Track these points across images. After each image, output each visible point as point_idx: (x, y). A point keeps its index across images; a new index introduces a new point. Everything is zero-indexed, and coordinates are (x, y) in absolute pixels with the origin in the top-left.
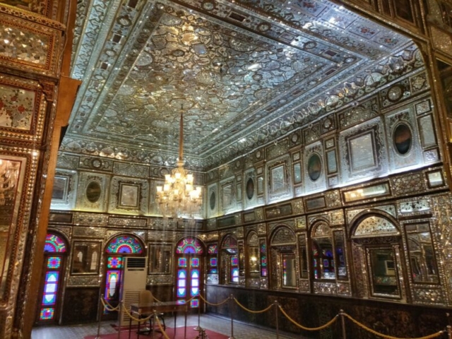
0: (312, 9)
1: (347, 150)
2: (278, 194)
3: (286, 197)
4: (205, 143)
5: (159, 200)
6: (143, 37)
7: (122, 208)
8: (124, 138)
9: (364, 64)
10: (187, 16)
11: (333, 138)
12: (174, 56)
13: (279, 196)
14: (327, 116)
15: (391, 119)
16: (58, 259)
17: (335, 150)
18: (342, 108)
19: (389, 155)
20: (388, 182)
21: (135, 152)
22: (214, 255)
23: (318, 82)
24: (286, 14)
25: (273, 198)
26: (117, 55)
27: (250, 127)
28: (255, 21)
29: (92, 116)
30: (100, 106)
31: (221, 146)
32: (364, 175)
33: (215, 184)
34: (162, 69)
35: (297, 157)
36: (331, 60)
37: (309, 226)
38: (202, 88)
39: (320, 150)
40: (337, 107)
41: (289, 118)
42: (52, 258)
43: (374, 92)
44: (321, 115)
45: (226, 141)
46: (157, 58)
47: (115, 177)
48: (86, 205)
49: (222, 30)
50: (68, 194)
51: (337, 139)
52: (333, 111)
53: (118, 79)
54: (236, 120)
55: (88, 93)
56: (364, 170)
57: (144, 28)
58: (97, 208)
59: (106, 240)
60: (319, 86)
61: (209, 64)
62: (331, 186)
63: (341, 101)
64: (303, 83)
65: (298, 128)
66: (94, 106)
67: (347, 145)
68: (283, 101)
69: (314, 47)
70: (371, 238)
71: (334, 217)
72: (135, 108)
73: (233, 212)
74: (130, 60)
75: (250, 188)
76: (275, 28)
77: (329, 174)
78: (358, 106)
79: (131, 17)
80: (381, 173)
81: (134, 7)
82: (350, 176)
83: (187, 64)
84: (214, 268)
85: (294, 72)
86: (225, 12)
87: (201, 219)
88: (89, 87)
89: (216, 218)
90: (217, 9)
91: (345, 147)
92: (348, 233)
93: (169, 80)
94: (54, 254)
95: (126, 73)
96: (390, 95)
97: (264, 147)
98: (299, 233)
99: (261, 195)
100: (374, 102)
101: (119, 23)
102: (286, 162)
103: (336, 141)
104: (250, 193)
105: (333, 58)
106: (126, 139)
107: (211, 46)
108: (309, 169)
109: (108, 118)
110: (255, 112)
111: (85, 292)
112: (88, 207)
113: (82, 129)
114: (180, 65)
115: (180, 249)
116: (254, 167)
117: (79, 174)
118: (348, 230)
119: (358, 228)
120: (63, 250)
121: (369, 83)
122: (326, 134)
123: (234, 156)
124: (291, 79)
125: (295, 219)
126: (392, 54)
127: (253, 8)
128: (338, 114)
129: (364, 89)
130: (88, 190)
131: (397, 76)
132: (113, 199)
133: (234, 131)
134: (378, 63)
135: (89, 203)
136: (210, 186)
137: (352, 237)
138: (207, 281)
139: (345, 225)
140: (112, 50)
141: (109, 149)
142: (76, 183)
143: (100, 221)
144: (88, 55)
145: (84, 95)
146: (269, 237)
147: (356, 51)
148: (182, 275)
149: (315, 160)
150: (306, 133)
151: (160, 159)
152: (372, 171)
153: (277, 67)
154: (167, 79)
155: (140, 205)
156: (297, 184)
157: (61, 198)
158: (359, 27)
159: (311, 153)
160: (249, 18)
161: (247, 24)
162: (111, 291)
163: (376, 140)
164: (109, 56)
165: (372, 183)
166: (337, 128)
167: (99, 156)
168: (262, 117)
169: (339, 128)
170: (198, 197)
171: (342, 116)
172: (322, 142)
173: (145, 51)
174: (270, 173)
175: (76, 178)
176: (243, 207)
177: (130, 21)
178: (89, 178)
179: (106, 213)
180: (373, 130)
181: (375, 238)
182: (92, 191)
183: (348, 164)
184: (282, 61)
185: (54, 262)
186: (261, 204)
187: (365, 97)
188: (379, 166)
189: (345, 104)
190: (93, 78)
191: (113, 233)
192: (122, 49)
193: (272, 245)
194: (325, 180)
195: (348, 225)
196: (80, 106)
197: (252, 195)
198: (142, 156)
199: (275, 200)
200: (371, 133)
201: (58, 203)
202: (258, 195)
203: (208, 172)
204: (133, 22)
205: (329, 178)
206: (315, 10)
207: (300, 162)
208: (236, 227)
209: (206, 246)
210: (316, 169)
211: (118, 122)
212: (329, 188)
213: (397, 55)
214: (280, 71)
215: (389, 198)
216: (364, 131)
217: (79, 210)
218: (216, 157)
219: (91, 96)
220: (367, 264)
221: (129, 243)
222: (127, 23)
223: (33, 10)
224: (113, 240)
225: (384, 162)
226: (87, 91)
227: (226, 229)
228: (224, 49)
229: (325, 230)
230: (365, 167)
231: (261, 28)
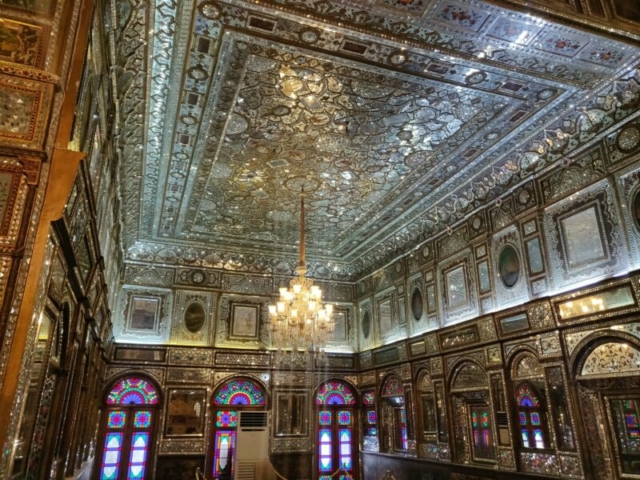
0: (468, 21)
1: (558, 237)
2: (458, 310)
3: (469, 314)
4: (347, 241)
5: (271, 327)
6: (227, 92)
7: (235, 340)
8: (232, 240)
9: (572, 97)
10: (282, 56)
11: (534, 219)
12: (276, 116)
13: (459, 314)
14: (523, 186)
15: (626, 180)
16: (148, 415)
17: (538, 237)
18: (545, 171)
19: (627, 239)
20: (629, 284)
21: (251, 258)
22: (372, 407)
23: (500, 134)
24: (428, 35)
25: (451, 318)
26: (198, 122)
27: (410, 211)
28: (383, 50)
29: (183, 211)
30: (191, 197)
31: (371, 243)
32: (589, 274)
33: (368, 300)
34: (263, 137)
35: (481, 252)
36: (515, 97)
37: (507, 360)
38: (325, 159)
39: (516, 240)
40: (536, 170)
41: (465, 193)
42: (139, 413)
43: (594, 141)
44: (514, 185)
45: (376, 235)
46: (253, 121)
47: (224, 295)
48: (185, 337)
49: (337, 69)
50: (160, 321)
51: (541, 220)
52: (532, 177)
53: (206, 157)
54: (385, 203)
55: (171, 180)
56: (589, 266)
57: (226, 80)
58: (200, 340)
59: (214, 386)
60: (504, 140)
61: (328, 123)
62: (537, 294)
63: (543, 161)
64: (476, 138)
65: (481, 208)
66: (182, 196)
67: (557, 228)
68: (451, 168)
69: (483, 80)
70: (610, 380)
71: (545, 345)
72: (239, 196)
73: (393, 341)
74: (218, 127)
75: (417, 304)
76: (416, 57)
77: (531, 275)
78: (571, 165)
79: (205, 66)
80: (618, 271)
81: (206, 52)
82: (566, 277)
83: (297, 126)
84: (373, 426)
85: (460, 123)
86: (336, 43)
87: (351, 352)
88: (171, 171)
89: (372, 350)
90: (323, 39)
91: (554, 232)
92: (570, 370)
93: (277, 151)
94: (143, 407)
95: (216, 146)
96: (621, 142)
97: (434, 241)
98: (492, 372)
99: (433, 314)
100: (596, 156)
101: (191, 77)
102: (466, 260)
103: (539, 223)
104: (418, 311)
105: (517, 93)
106: (236, 241)
107: (326, 95)
108: (500, 269)
109: (205, 212)
110: (411, 189)
111: (185, 462)
112: (188, 339)
113: (174, 231)
114: (288, 128)
115: (321, 398)
116: (421, 271)
117: (174, 293)
118: (570, 366)
119: (587, 363)
120: (154, 401)
121: (585, 127)
122: (523, 214)
123: (392, 255)
124: (457, 133)
125: (485, 349)
126: (616, 76)
127: (376, 30)
128: (539, 181)
129: (577, 138)
130: (186, 315)
131: (630, 111)
132: (222, 327)
133: (386, 219)
134: (596, 95)
135: (189, 334)
136: (361, 303)
137: (577, 377)
138: (363, 446)
139: (564, 357)
140: (190, 115)
141: (215, 255)
142: (171, 306)
143: (204, 359)
144: (161, 127)
145: (166, 183)
146: (447, 379)
147: (553, 79)
148: (325, 437)
149: (508, 255)
150: (493, 214)
151: (287, 266)
152: (601, 266)
153: (432, 117)
154: (274, 151)
155: (260, 334)
156: (485, 295)
157: (151, 328)
158: (551, 40)
159: (502, 244)
160: (373, 47)
161: (372, 56)
162: (221, 463)
163: (604, 217)
164: (188, 125)
165: (602, 287)
166: (540, 203)
167: (201, 266)
168: (425, 195)
169: (542, 202)
170: (328, 319)
171: (545, 184)
172: (518, 226)
173: (234, 112)
174: (444, 280)
175: (170, 299)
176: (409, 333)
177: (205, 73)
178: (189, 297)
179: (212, 348)
180: (597, 201)
181: (616, 379)
182: (193, 316)
183: (562, 258)
184: (438, 107)
185: (142, 419)
186: (433, 327)
187: (581, 149)
188: (613, 258)
189: (549, 163)
190: (173, 158)
191: (222, 375)
192: (203, 113)
193: (452, 390)
194: (526, 286)
195: (569, 358)
196: (165, 198)
197: (421, 315)
198: (262, 264)
199: (454, 320)
200: (595, 205)
201: (147, 334)
202: (429, 313)
203: (358, 282)
204: (210, 74)
205: (532, 281)
206: (473, 23)
207: (487, 260)
208: (400, 363)
209: (360, 393)
210: (511, 268)
211: (219, 217)
212: (533, 298)
213: (626, 77)
214: (438, 122)
215: (633, 310)
216: (583, 203)
217: (175, 343)
218: (367, 259)
219: (176, 184)
220: (608, 423)
221: (247, 390)
222: (202, 75)
223: (17, 61)
224: (223, 386)
225: (622, 251)
226: (170, 177)
227: (385, 367)
228: (347, 98)
229: (532, 365)
230: (591, 261)
231: (394, 60)
